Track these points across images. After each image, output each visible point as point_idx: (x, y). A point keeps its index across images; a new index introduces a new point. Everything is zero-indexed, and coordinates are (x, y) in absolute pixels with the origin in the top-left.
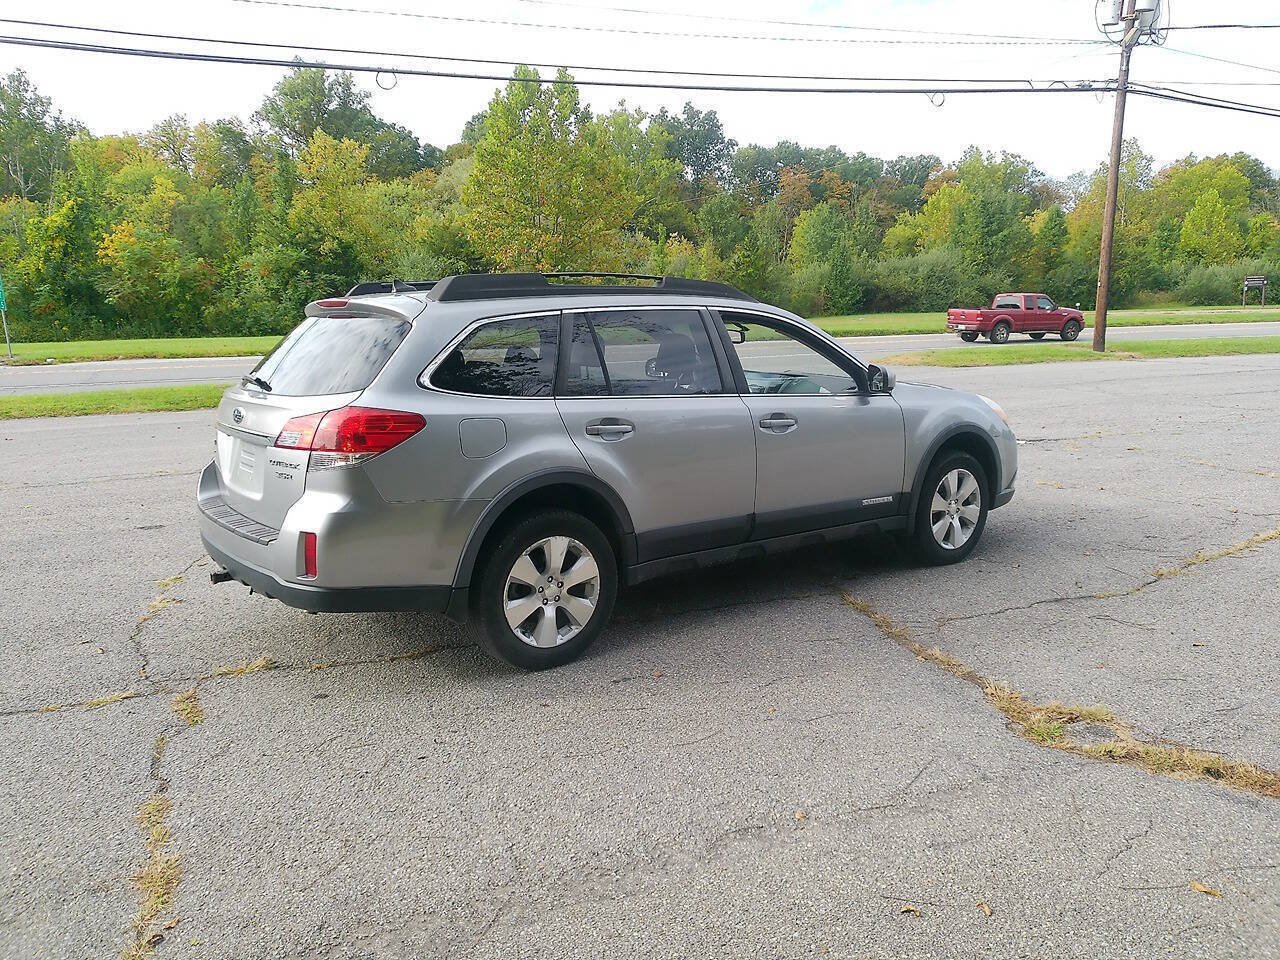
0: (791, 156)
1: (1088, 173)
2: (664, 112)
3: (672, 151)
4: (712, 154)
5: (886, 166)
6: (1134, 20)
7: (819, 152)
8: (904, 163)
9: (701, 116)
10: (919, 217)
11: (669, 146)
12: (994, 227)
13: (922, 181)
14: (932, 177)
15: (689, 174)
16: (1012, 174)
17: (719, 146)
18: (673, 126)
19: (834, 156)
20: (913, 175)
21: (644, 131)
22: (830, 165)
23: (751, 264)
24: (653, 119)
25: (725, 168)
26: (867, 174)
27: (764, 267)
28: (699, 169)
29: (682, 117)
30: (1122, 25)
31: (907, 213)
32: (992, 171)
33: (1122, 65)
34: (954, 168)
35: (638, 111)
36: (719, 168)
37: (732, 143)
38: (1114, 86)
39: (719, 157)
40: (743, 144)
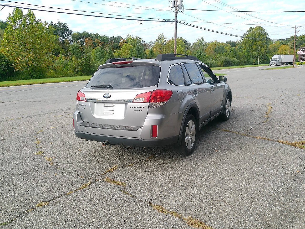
0: (86, 35)
1: (153, 41)
2: (52, 23)
3: (55, 33)
4: (66, 34)
5: (110, 38)
6: (177, 7)
7: (94, 35)
8: (114, 38)
9: (63, 24)
10: (120, 51)
11: (55, 32)
12: (140, 53)
13: (119, 42)
14: (121, 41)
15: (61, 39)
16: (138, 41)
17: (68, 32)
18: (55, 26)
19: (98, 36)
20: (116, 41)
21: (48, 28)
22: (97, 38)
23: (86, 61)
24: (50, 25)
25: (70, 37)
26: (106, 40)
27: (89, 62)
28: (63, 37)
29: (57, 24)
30: (175, 8)
31: (117, 50)
32: (134, 40)
33: (175, 16)
34: (125, 39)
35: (45, 22)
36: (69, 38)
37: (71, 31)
38: (174, 21)
39: (68, 35)
40: (74, 32)
